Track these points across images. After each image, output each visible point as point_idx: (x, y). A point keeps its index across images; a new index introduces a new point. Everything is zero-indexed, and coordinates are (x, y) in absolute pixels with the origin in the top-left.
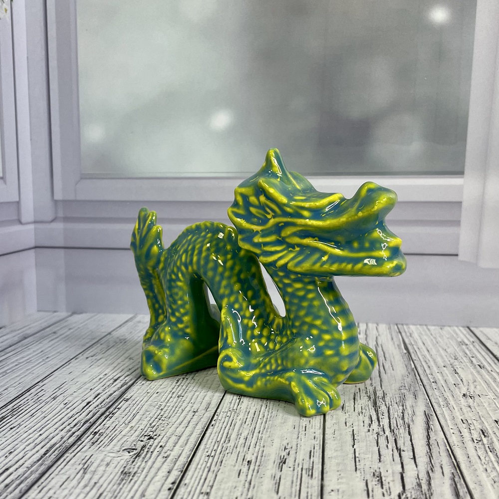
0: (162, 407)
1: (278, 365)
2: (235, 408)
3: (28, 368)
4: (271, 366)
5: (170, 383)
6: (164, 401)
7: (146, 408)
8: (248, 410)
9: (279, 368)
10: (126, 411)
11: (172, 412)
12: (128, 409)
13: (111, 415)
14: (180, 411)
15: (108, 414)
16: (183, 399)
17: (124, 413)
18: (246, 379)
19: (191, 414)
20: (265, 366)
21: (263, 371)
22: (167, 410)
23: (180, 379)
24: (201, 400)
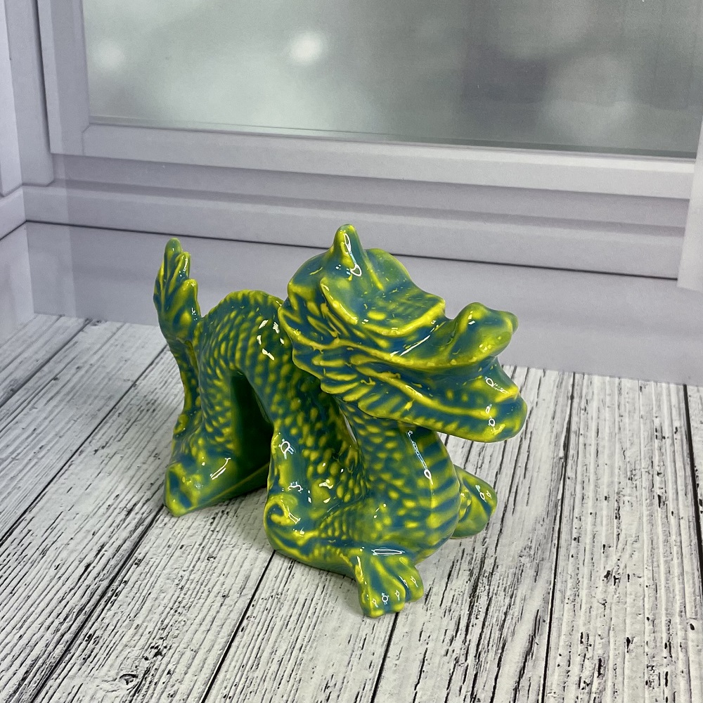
0: (183, 583)
1: (342, 533)
2: (280, 591)
3: (12, 475)
4: (334, 531)
5: (203, 523)
6: (188, 567)
7: (162, 584)
8: (296, 597)
9: (344, 537)
10: (135, 590)
11: (195, 593)
12: (137, 586)
13: (114, 598)
14: (206, 593)
15: (109, 594)
16: (214, 565)
17: (132, 594)
18: (301, 543)
19: (220, 599)
20: (326, 528)
21: (323, 535)
22: (189, 590)
23: (217, 514)
24: (238, 569)
